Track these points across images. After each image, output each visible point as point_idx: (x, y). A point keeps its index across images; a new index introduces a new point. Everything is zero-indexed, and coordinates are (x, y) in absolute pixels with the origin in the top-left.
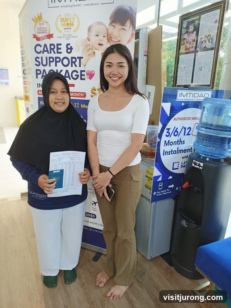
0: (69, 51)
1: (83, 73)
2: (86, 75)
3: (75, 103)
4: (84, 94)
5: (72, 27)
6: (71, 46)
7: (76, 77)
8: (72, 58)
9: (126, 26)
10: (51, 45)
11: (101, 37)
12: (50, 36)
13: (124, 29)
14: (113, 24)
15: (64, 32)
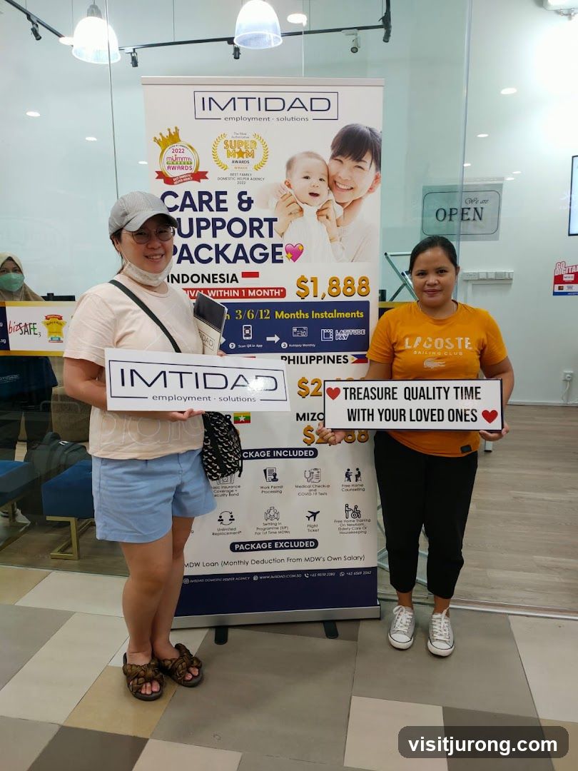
0: (245, 205)
1: (278, 250)
2: (284, 253)
3: (261, 311)
4: (282, 291)
5: (250, 159)
6: (248, 195)
7: (263, 257)
8: (252, 220)
9: (364, 161)
10: (201, 194)
11: (314, 180)
12: (199, 176)
13: (360, 167)
14: (338, 158)
15: (232, 168)
